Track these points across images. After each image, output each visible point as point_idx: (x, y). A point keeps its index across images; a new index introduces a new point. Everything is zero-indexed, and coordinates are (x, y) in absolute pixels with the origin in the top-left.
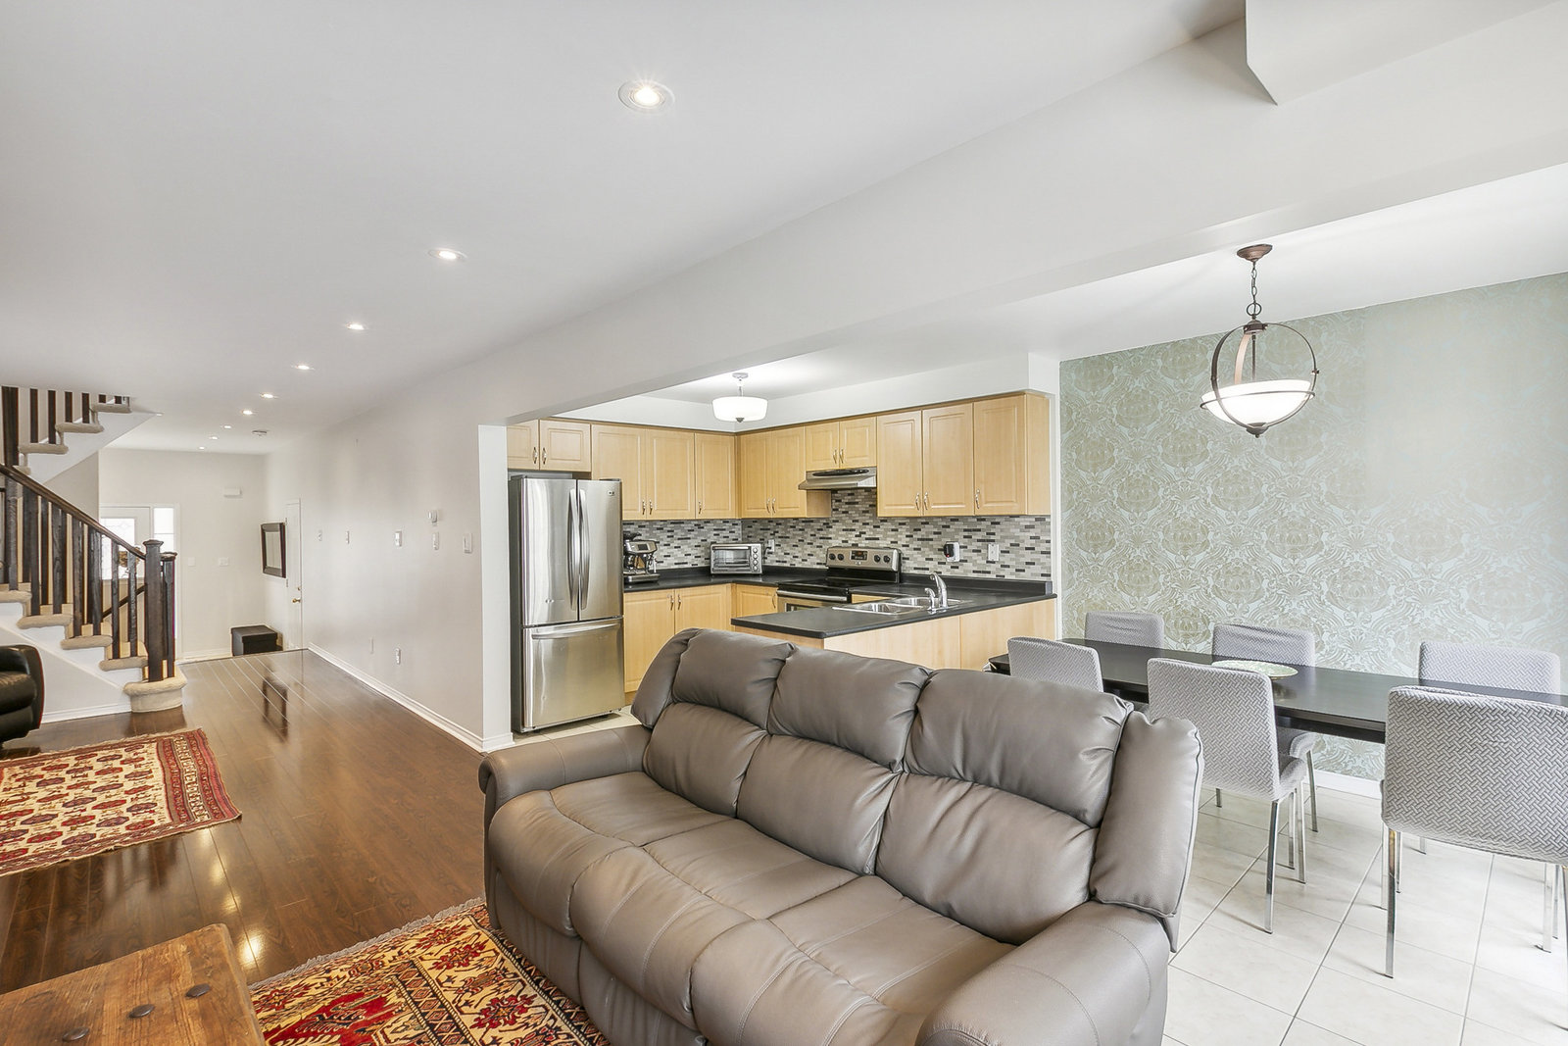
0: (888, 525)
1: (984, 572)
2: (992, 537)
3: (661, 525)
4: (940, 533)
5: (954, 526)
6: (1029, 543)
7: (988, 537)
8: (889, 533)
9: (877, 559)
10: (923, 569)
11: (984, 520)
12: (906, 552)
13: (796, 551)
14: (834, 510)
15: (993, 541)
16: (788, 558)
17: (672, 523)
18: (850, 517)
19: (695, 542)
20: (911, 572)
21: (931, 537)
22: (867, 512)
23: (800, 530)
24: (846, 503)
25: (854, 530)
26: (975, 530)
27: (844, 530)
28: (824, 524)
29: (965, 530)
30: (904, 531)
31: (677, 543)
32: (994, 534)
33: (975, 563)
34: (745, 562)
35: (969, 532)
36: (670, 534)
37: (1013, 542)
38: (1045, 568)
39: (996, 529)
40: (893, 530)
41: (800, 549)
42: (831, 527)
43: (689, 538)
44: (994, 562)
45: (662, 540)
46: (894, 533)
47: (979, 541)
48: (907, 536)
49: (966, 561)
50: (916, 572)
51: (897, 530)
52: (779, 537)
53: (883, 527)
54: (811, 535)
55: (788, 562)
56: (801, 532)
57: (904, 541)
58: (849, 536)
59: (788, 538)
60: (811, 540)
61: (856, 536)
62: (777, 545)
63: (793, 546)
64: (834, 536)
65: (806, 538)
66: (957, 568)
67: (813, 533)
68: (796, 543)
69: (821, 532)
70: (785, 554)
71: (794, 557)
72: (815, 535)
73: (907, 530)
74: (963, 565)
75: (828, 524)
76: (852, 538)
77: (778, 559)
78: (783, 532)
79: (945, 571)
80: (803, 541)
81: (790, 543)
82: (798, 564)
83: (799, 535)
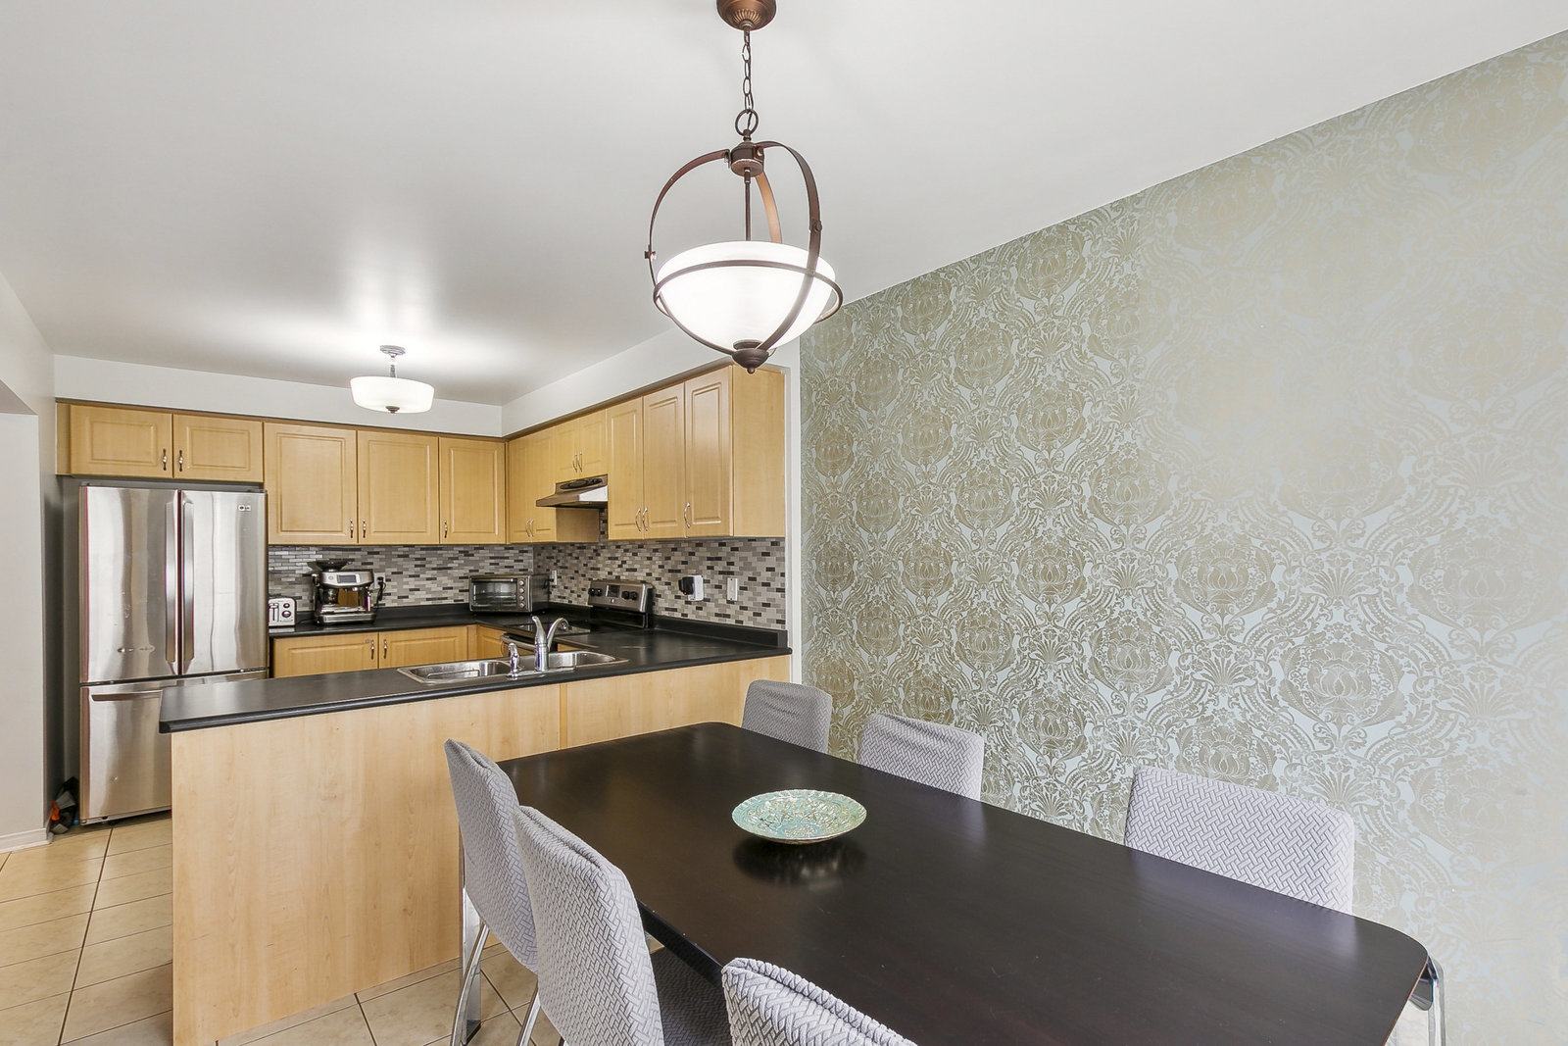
0: (644, 553)
1: (724, 616)
2: (732, 569)
3: (407, 551)
4: (685, 562)
5: (700, 553)
6: (765, 577)
7: (728, 568)
9: (626, 596)
10: (671, 610)
11: (725, 544)
12: (660, 588)
13: (572, 585)
15: (732, 573)
16: (566, 594)
17: (422, 549)
19: (459, 573)
20: (663, 613)
21: (678, 567)
23: (576, 558)
26: (717, 558)
29: (708, 558)
30: (657, 559)
31: (430, 574)
32: (733, 564)
33: (716, 603)
34: (513, 599)
35: (711, 562)
36: (419, 563)
37: (751, 575)
38: (781, 611)
39: (736, 557)
41: (576, 582)
43: (450, 568)
44: (733, 602)
45: (407, 570)
47: (720, 573)
48: (660, 566)
49: (709, 600)
50: (667, 613)
51: (651, 558)
52: (560, 567)
53: (640, 555)
54: (584, 565)
55: (567, 598)
56: (576, 561)
57: (657, 572)
58: (613, 566)
59: (567, 568)
60: (584, 571)
61: (619, 566)
62: (558, 577)
63: (571, 578)
64: (602, 565)
65: (580, 569)
66: (701, 609)
67: (586, 562)
68: (573, 574)
69: (592, 561)
70: (565, 588)
71: (571, 592)
72: (587, 565)
73: (659, 559)
74: (706, 605)
75: (597, 550)
76: (616, 569)
77: (559, 594)
78: (563, 561)
79: (691, 613)
80: (578, 572)
81: (568, 575)
82: (574, 600)
83: (575, 565)
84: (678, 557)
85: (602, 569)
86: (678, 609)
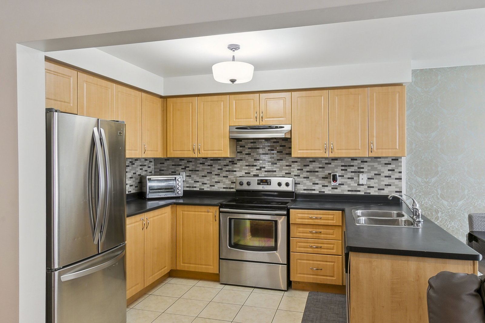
0: (283, 163)
1: (356, 191)
2: (362, 170)
4: (324, 168)
5: (334, 164)
6: (387, 173)
7: (359, 170)
8: (284, 168)
9: (279, 184)
10: (310, 190)
11: (356, 160)
14: (238, 152)
15: (363, 172)
18: (252, 157)
20: (301, 192)
21: (317, 170)
22: (267, 154)
23: (209, 165)
24: (249, 148)
26: (349, 166)
27: (246, 166)
28: (230, 162)
29: (342, 166)
30: (296, 167)
32: (363, 168)
33: (349, 185)
34: (171, 189)
35: (345, 167)
37: (377, 173)
38: (398, 188)
39: (365, 165)
40: (287, 166)
42: (236, 164)
46: (288, 168)
47: (352, 172)
48: (298, 170)
49: (345, 184)
50: (305, 192)
51: (290, 166)
52: (190, 171)
53: (279, 164)
54: (219, 169)
55: (198, 187)
56: (209, 167)
57: (296, 172)
58: (251, 169)
59: (198, 171)
60: (218, 173)
61: (257, 170)
62: (187, 176)
63: (203, 176)
64: (238, 169)
65: (214, 171)
66: (337, 188)
67: (220, 167)
68: (205, 174)
69: (227, 167)
70: (195, 182)
71: (203, 184)
72: (222, 169)
73: (298, 166)
74: (340, 187)
75: (234, 161)
76: (254, 171)
77: (188, 185)
78: (194, 167)
79: (328, 191)
80: (211, 173)
81: (200, 175)
82: (206, 188)
83: (208, 169)
84: (316, 165)
85: (239, 171)
86: (316, 189)
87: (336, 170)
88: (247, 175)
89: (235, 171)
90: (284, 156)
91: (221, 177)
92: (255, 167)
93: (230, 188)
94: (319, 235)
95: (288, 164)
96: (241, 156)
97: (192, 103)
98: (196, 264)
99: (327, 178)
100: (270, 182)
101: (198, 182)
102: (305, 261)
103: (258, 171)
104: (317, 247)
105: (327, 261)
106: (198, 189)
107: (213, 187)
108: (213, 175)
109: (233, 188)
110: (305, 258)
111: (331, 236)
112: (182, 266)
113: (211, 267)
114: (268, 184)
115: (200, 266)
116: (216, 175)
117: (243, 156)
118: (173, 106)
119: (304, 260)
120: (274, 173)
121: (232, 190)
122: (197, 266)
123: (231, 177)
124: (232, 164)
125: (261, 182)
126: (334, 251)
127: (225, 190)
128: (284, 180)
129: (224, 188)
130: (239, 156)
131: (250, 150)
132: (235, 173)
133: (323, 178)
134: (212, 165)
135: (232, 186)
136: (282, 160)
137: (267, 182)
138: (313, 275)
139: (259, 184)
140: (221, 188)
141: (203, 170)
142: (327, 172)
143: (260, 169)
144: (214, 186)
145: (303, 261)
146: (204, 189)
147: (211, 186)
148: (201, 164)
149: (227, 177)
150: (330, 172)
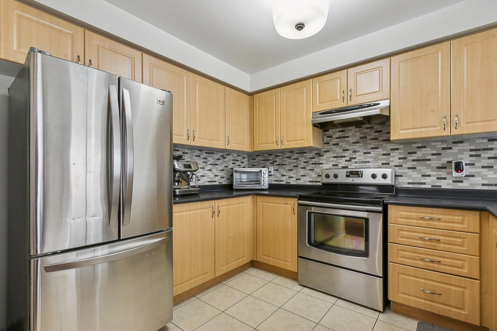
3: (199, 154)
4: (440, 154)
5: (456, 148)
8: (380, 157)
9: (374, 176)
10: (418, 183)
13: (291, 174)
14: (325, 143)
16: (284, 178)
18: (341, 147)
19: (220, 167)
20: (404, 186)
21: (428, 157)
22: (358, 143)
23: (295, 159)
24: (337, 138)
25: (345, 157)
26: (484, 150)
27: (334, 157)
28: (316, 154)
29: (471, 150)
31: (209, 167)
34: (258, 181)
35: (476, 153)
40: (384, 155)
41: (294, 172)
42: (323, 156)
43: (217, 165)
45: (200, 164)
46: (385, 157)
49: (477, 176)
50: (411, 186)
51: (389, 154)
52: (277, 165)
53: (374, 153)
54: (304, 162)
55: (285, 181)
56: (295, 161)
57: (397, 162)
58: (339, 161)
59: (285, 165)
60: (304, 166)
61: (346, 161)
62: (275, 170)
63: (289, 170)
64: (325, 162)
65: (300, 164)
66: (462, 182)
67: (306, 160)
68: (291, 168)
69: (313, 160)
70: (282, 175)
71: (289, 177)
72: (308, 162)
73: (400, 154)
74: (468, 179)
75: (320, 153)
76: (342, 162)
77: (276, 179)
78: (281, 161)
79: (446, 185)
80: (297, 166)
81: (286, 169)
82: (293, 182)
83: (294, 163)
84: (427, 152)
85: (326, 164)
86: (427, 183)
87: (459, 156)
88: (334, 167)
89: (322, 164)
90: (380, 143)
91: (307, 170)
92: (343, 158)
93: (316, 182)
94: (437, 244)
95: (385, 152)
96: (328, 147)
97: (275, 94)
98: (274, 258)
99: (445, 168)
100: (362, 174)
101: (285, 175)
102: (412, 278)
103: (347, 163)
104: (432, 261)
105: (450, 284)
106: (284, 183)
107: (299, 181)
108: (299, 168)
109: (319, 182)
110: (412, 274)
111: (458, 247)
112: (261, 258)
113: (289, 264)
114: (359, 177)
115: (278, 261)
116: (302, 168)
117: (331, 147)
118: (259, 101)
119: (410, 276)
120: (367, 164)
121: (318, 184)
122: (276, 260)
123: (318, 170)
124: (319, 156)
125: (351, 174)
126: (465, 271)
127: (311, 184)
128: (380, 172)
129: (310, 182)
130: (326, 147)
131: (338, 140)
132: (321, 165)
133: (438, 168)
134: (298, 159)
135: (318, 180)
136: (377, 148)
137: (358, 174)
138: (425, 299)
139: (347, 176)
140: (307, 181)
141: (290, 163)
142: (444, 160)
143: (350, 160)
144: (300, 179)
145: (408, 277)
146: (290, 183)
147: (297, 179)
148: (287, 157)
149: (313, 170)
150: (451, 159)
